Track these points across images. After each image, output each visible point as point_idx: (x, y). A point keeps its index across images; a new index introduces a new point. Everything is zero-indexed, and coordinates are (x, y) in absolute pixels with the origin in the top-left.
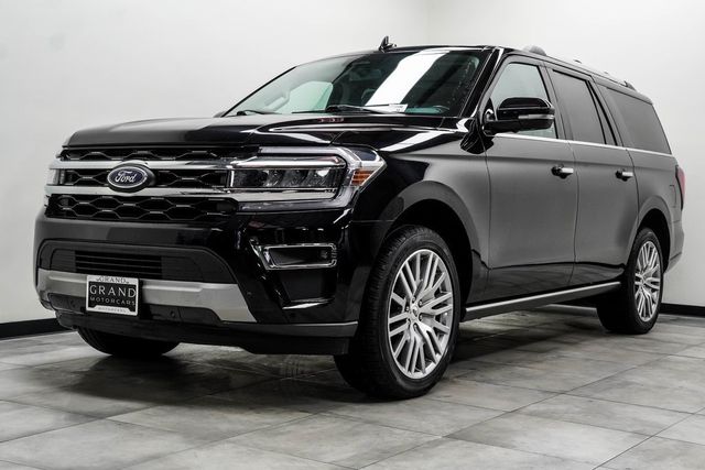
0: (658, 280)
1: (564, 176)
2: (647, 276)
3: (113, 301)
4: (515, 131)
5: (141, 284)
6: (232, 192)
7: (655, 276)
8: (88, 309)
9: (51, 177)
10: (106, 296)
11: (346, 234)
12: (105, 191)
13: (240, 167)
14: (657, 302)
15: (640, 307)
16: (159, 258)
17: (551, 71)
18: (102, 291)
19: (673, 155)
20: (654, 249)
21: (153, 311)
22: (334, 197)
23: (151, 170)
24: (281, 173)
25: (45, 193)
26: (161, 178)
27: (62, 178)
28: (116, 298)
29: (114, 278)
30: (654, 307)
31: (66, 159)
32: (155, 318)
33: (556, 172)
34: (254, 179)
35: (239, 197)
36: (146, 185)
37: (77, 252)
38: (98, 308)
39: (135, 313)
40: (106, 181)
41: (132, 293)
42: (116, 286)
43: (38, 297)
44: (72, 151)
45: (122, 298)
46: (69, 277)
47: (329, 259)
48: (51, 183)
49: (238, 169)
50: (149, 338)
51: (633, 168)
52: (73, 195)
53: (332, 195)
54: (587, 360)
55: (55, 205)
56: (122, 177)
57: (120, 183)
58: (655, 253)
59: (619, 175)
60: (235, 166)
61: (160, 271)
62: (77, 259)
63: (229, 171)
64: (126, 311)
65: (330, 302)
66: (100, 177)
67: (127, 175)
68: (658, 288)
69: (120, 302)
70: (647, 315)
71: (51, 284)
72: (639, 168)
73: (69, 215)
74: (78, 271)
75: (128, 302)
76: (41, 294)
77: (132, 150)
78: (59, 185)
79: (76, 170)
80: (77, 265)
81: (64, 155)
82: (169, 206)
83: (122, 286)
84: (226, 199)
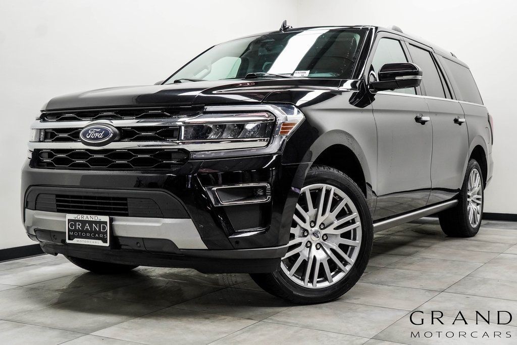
0: (480, 197)
1: (423, 123)
2: (473, 194)
3: (88, 235)
4: (392, 89)
5: (111, 220)
6: (184, 143)
7: (478, 194)
8: (68, 241)
9: (32, 135)
10: (82, 231)
11: (274, 173)
12: (78, 146)
13: (189, 123)
14: (480, 212)
15: (471, 217)
16: (125, 199)
17: (408, 44)
18: (79, 226)
19: (485, 105)
20: (478, 174)
21: (121, 242)
22: (267, 145)
23: (116, 127)
24: (222, 127)
25: (28, 148)
26: (125, 134)
27: (42, 136)
28: (91, 232)
29: (89, 216)
30: (479, 216)
31: (44, 121)
32: (123, 247)
33: (418, 120)
34: (201, 133)
35: (190, 147)
36: (112, 140)
37: (57, 196)
38: (76, 241)
39: (107, 245)
40: (78, 137)
41: (104, 228)
42: (90, 223)
43: (25, 231)
44: (49, 115)
45: (95, 232)
46: (51, 216)
47: (265, 195)
48: (33, 140)
49: (187, 125)
50: (118, 262)
51: (464, 116)
52: (52, 150)
53: (265, 143)
54: (445, 260)
55: (37, 158)
56: (92, 134)
57: (90, 139)
58: (478, 178)
59: (456, 121)
60: (184, 123)
61: (126, 210)
62: (57, 201)
63: (180, 127)
64: (99, 243)
65: (267, 230)
66: (74, 135)
67: (96, 132)
68: (480, 202)
69: (94, 235)
70: (475, 222)
71: (36, 221)
72: (468, 115)
73: (49, 166)
74: (59, 211)
75: (101, 236)
76: (28, 229)
77: (98, 112)
78: (40, 141)
79: (53, 129)
80: (58, 206)
81: (44, 117)
82: (132, 156)
83: (96, 222)
84: (179, 149)
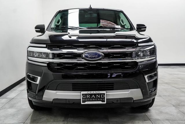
8: (82, 103)
10: (90, 98)
18: (88, 96)
27: (53, 56)
28: (95, 98)
36: (102, 58)
37: (73, 84)
39: (105, 103)
41: (103, 96)
42: (95, 94)
45: (98, 98)
52: (63, 62)
53: (155, 57)
56: (91, 56)
57: (90, 58)
61: (113, 88)
62: (73, 86)
63: (131, 52)
67: (93, 55)
74: (73, 91)
75: (101, 99)
78: (52, 59)
80: (73, 88)
81: (48, 47)
83: (98, 94)
